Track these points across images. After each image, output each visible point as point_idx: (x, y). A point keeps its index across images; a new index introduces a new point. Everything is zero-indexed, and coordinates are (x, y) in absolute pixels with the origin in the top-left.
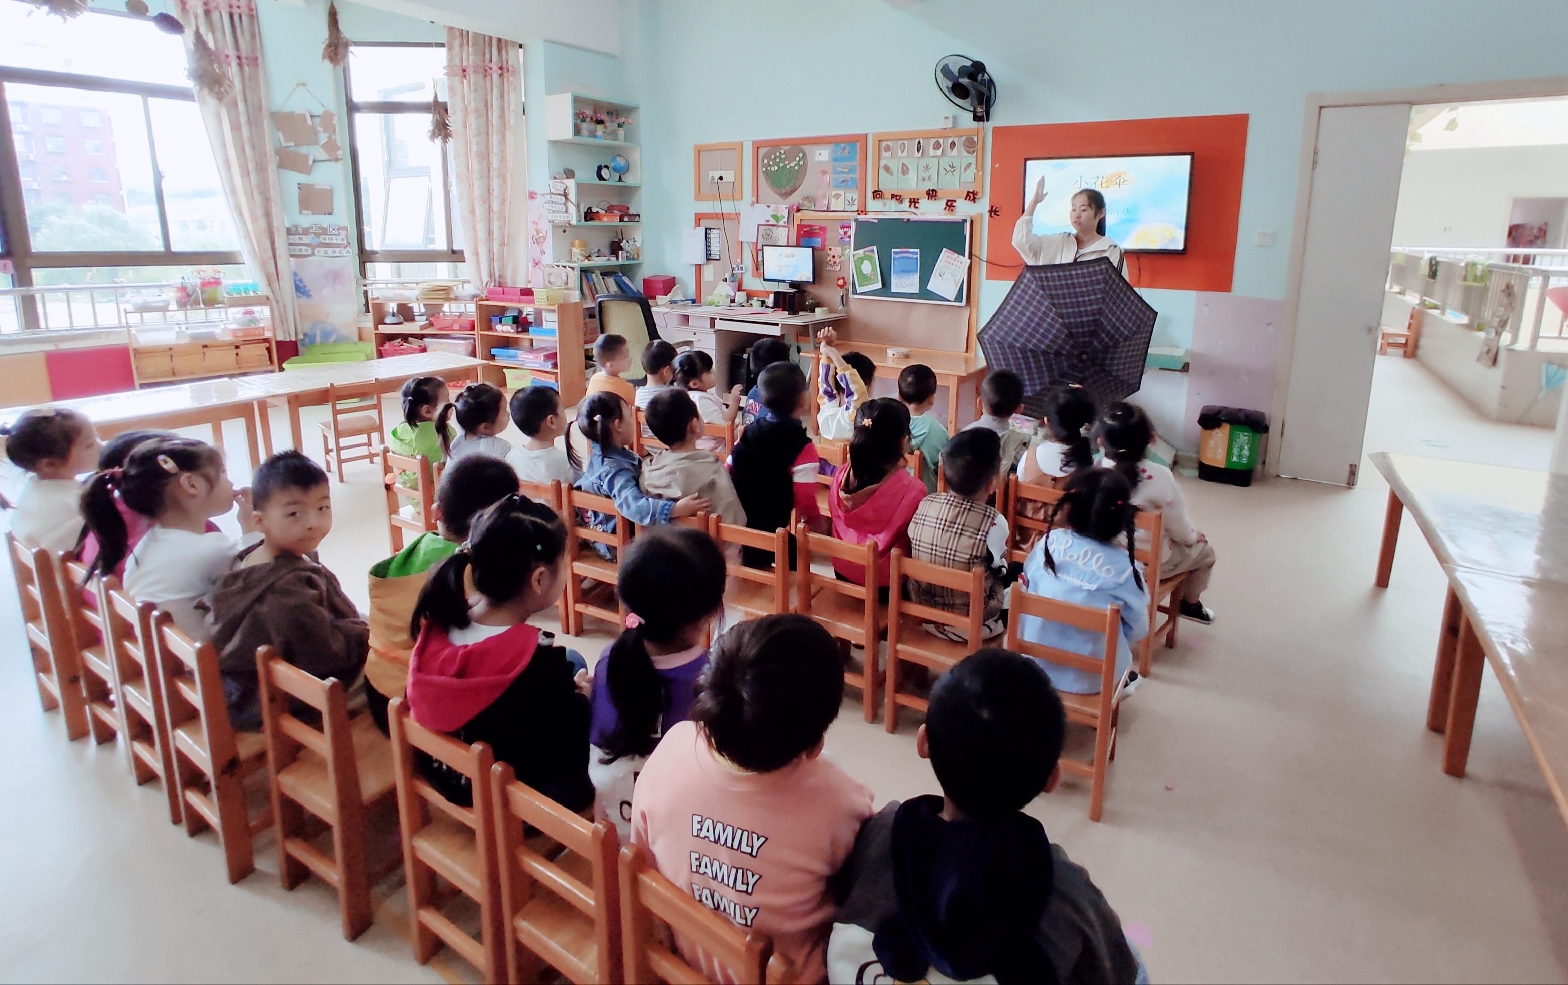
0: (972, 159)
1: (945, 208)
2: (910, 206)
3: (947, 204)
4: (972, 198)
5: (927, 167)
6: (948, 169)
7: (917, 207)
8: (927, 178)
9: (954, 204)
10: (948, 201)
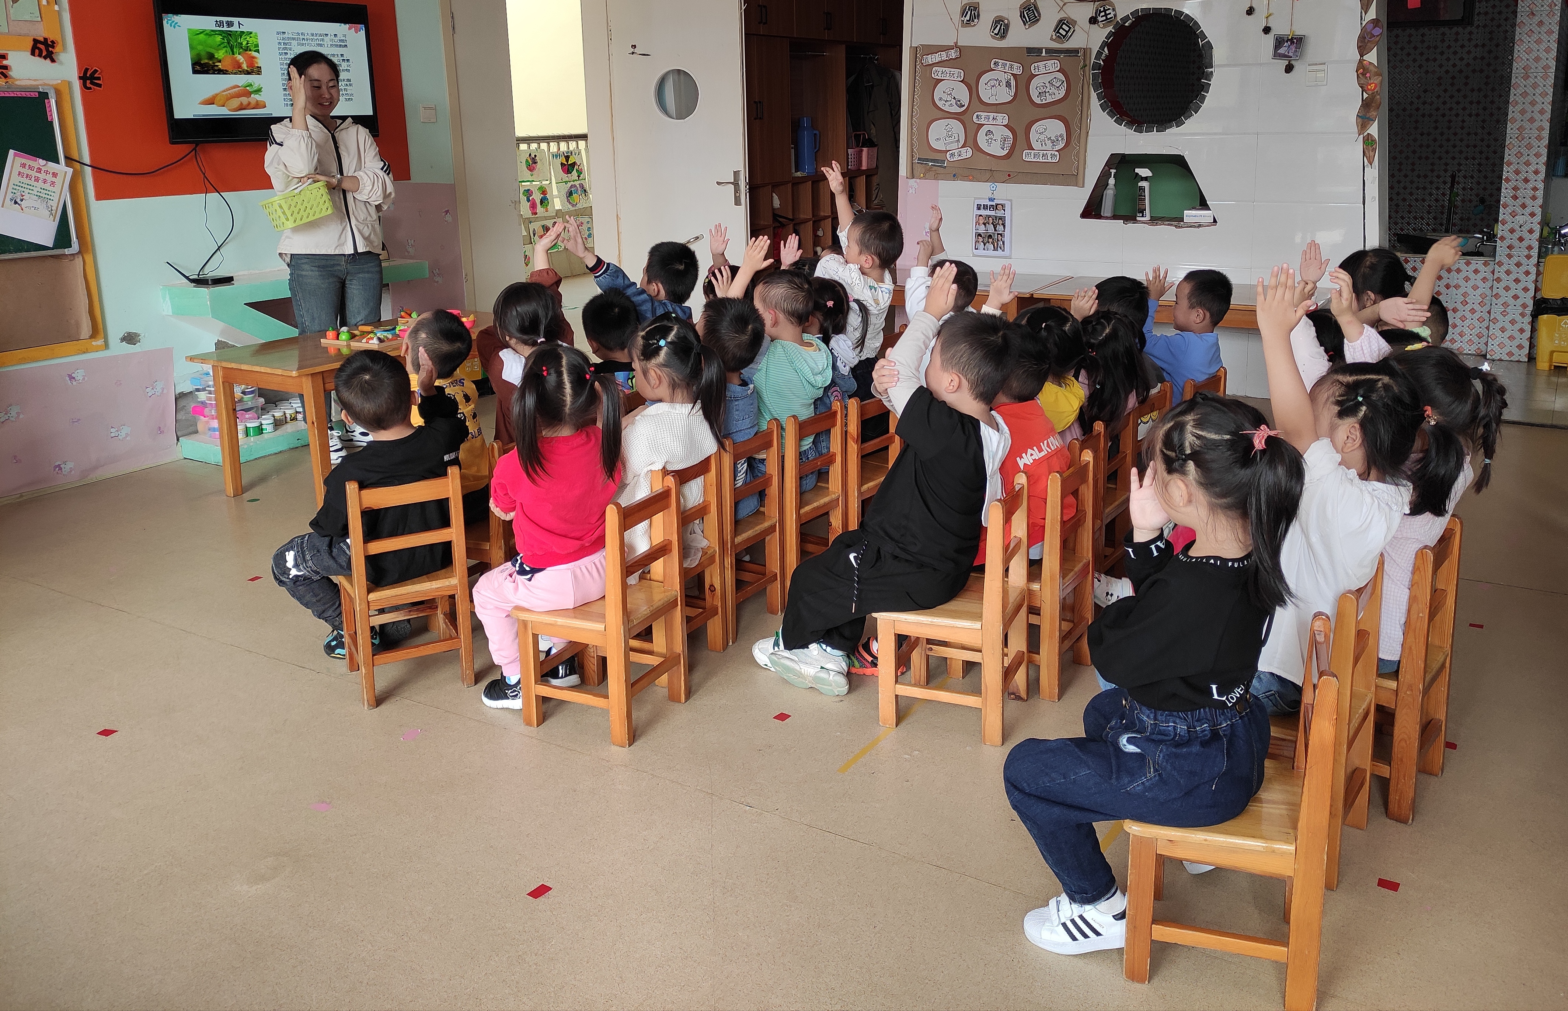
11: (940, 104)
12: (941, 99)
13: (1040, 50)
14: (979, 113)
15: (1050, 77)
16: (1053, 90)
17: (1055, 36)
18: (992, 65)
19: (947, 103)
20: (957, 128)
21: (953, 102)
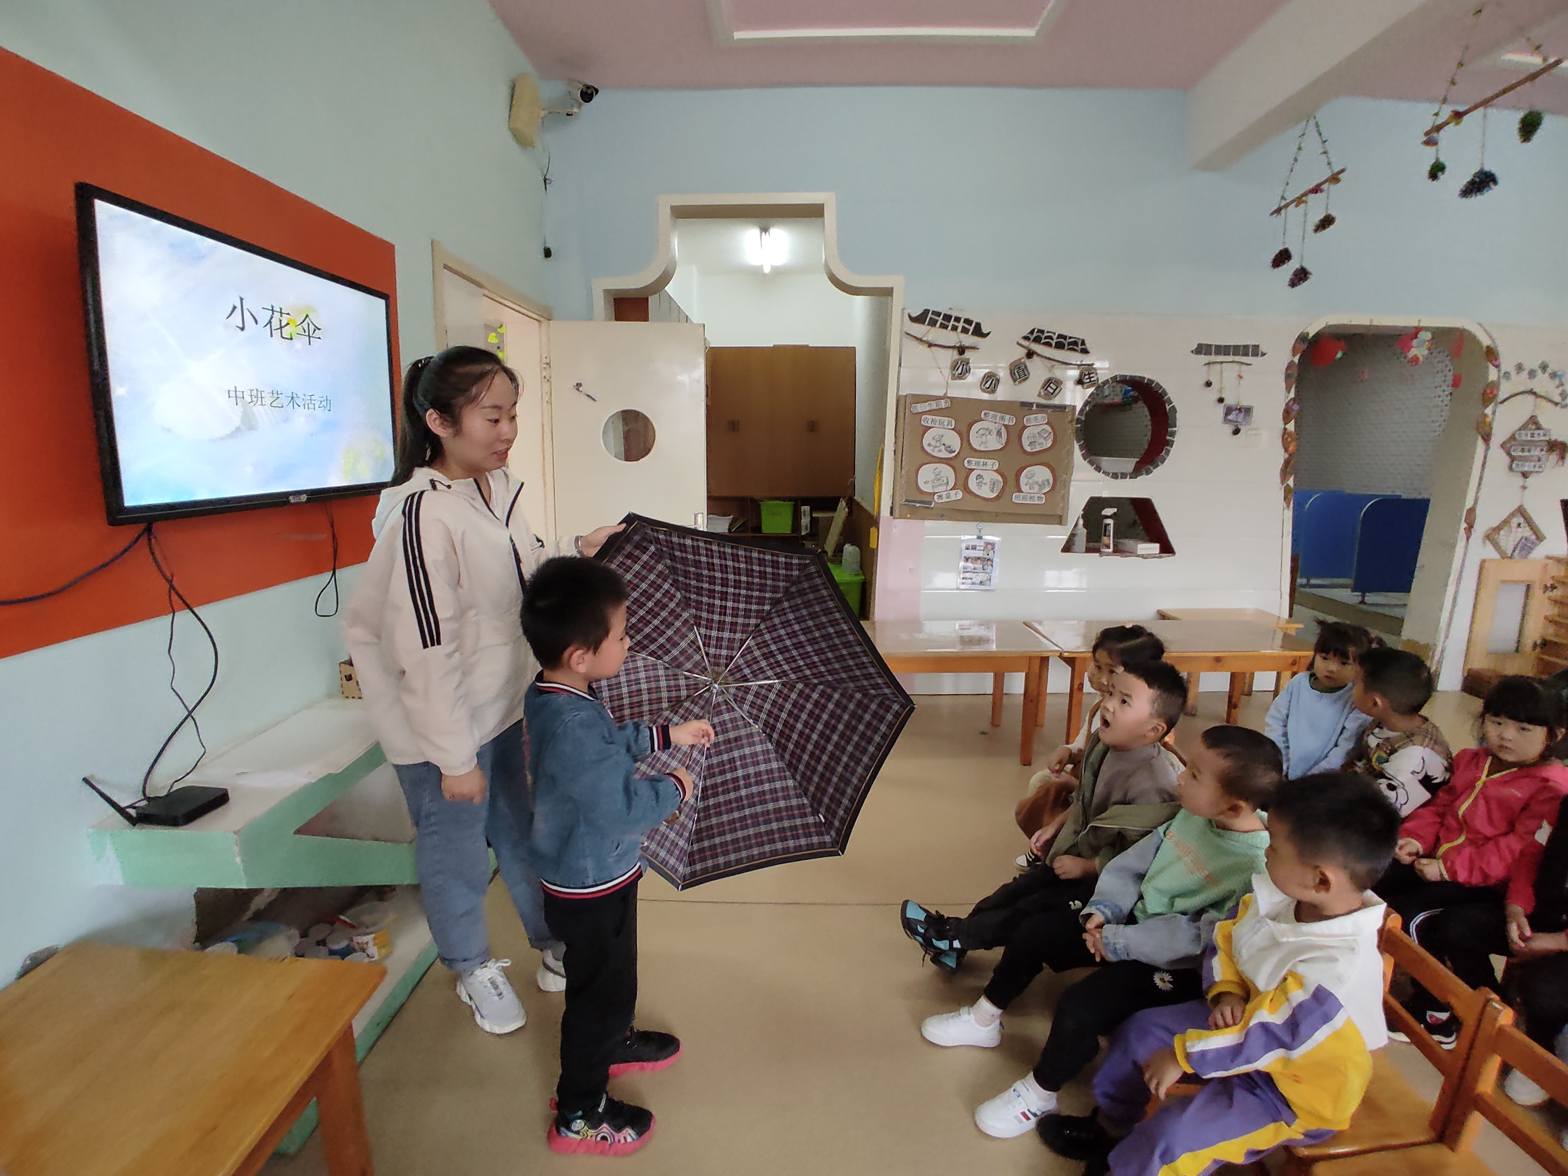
11: (929, 449)
12: (929, 445)
13: (1031, 404)
14: (970, 459)
15: (1039, 429)
16: (1042, 440)
17: (1042, 394)
18: (982, 416)
19: (936, 449)
20: (947, 472)
21: (943, 448)
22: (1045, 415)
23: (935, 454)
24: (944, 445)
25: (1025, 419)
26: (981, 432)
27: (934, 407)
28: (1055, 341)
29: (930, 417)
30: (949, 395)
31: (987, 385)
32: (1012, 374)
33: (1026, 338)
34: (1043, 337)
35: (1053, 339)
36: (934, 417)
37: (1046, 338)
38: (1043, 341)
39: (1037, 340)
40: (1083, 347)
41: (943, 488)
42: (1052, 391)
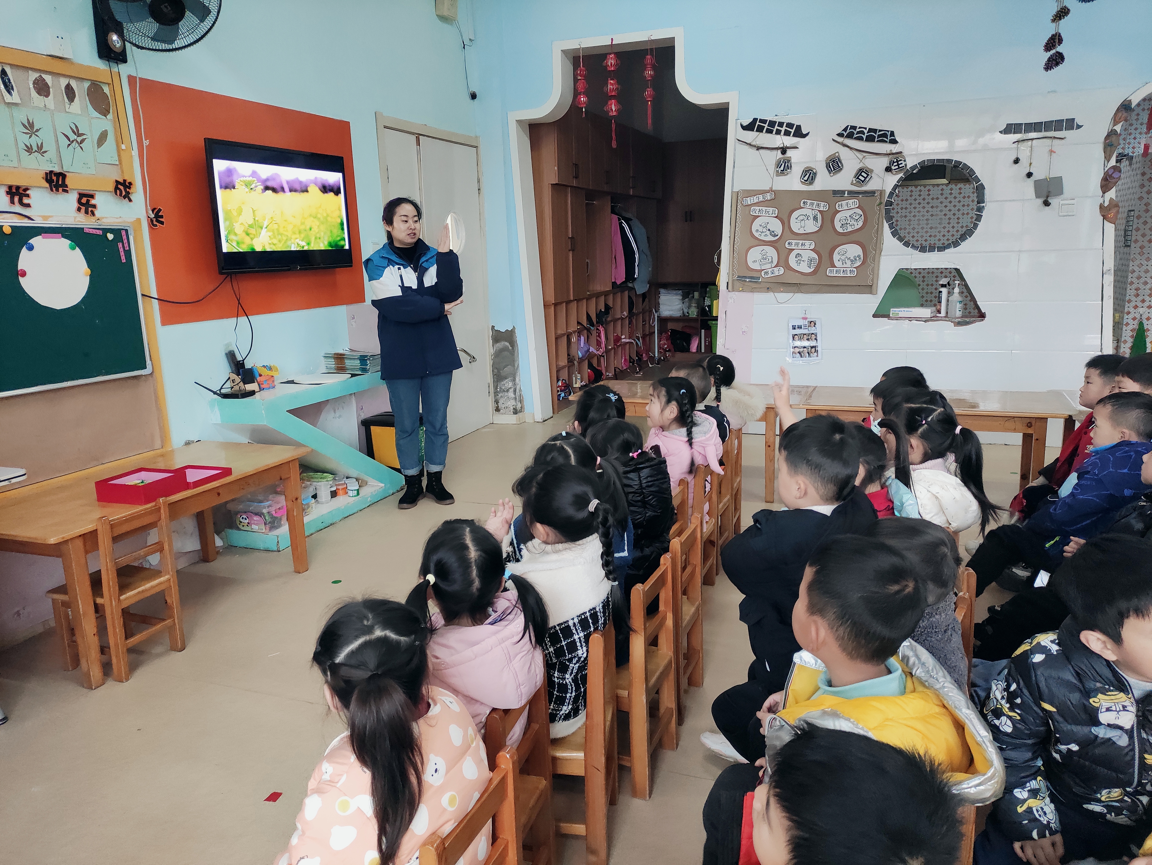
0: (106, 123)
1: (79, 209)
2: (12, 202)
3: (79, 201)
4: (124, 193)
5: (30, 127)
6: (73, 137)
7: (28, 206)
8: (35, 148)
9: (93, 202)
10: (81, 196)
11: (757, 235)
12: (757, 231)
13: (843, 192)
14: (790, 241)
15: (851, 212)
16: (853, 222)
17: (854, 182)
18: (802, 205)
19: (763, 234)
20: (771, 252)
21: (768, 233)
22: (856, 200)
23: (763, 238)
24: (769, 230)
25: (837, 206)
26: (801, 218)
27: (761, 199)
28: (866, 135)
29: (757, 208)
30: (774, 189)
31: (806, 178)
32: (828, 166)
33: (840, 135)
34: (855, 132)
35: (864, 134)
36: (761, 208)
37: (858, 133)
38: (855, 136)
39: (850, 136)
40: (893, 138)
41: (769, 266)
42: (863, 179)
